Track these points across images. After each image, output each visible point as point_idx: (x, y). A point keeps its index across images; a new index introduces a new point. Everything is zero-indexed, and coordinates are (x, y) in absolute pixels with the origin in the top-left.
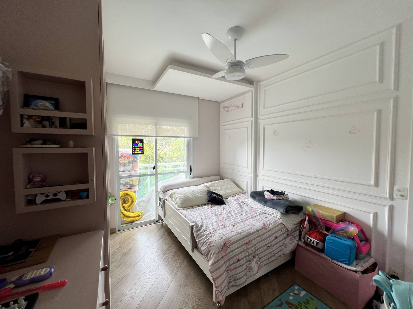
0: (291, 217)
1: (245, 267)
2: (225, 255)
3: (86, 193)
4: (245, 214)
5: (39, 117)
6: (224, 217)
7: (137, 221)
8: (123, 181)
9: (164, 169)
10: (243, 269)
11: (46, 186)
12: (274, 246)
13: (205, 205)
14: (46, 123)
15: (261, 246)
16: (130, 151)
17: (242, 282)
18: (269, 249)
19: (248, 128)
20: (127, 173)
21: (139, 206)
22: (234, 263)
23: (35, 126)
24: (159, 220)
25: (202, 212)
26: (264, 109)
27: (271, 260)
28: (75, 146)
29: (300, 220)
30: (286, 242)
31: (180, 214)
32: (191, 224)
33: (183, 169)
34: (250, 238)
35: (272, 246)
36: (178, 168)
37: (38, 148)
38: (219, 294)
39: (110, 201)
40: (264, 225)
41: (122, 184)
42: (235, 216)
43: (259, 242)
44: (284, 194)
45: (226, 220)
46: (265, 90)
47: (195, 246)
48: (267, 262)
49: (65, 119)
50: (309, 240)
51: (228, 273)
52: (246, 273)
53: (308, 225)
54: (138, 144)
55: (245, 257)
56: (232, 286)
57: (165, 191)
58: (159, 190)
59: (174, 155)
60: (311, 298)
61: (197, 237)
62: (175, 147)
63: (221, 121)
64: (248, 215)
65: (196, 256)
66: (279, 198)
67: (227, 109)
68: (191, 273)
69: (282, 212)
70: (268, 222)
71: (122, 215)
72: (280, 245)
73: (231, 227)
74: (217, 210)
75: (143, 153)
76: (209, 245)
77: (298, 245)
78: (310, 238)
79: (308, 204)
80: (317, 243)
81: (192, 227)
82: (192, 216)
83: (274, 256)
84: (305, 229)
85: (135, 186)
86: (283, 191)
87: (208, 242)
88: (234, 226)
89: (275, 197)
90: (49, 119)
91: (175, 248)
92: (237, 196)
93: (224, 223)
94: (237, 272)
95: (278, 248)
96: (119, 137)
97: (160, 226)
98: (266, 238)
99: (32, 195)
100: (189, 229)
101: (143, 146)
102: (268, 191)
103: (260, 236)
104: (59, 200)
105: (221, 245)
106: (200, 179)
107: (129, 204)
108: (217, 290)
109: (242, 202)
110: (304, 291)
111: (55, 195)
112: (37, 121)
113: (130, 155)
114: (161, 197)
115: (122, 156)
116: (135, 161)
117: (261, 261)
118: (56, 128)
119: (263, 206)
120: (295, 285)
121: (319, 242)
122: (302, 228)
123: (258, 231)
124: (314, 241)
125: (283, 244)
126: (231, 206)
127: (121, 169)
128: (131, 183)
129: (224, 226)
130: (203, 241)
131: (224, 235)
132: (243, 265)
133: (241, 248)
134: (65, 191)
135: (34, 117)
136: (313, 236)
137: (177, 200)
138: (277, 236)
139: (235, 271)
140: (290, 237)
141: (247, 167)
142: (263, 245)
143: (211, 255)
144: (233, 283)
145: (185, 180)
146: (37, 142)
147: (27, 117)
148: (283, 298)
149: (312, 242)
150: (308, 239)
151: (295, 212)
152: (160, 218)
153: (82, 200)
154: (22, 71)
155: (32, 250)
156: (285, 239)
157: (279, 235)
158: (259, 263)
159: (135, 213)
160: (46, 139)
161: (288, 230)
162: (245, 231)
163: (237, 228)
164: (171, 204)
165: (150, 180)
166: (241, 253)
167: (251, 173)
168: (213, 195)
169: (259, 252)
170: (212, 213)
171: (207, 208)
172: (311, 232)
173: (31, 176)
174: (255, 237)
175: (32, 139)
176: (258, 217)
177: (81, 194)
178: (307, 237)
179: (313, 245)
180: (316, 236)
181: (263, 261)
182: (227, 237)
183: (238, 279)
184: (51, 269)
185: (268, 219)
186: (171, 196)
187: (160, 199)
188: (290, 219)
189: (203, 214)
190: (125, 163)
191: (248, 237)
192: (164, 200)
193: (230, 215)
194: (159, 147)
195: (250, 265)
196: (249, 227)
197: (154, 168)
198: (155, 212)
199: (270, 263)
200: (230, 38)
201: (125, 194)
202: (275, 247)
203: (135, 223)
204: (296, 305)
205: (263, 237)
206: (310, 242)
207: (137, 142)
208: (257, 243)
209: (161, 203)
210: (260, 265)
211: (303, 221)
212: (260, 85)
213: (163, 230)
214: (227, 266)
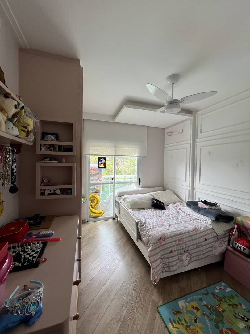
0: (222, 224)
1: (177, 258)
2: (161, 246)
3: (70, 191)
4: (180, 218)
5: (48, 145)
6: (163, 219)
7: (100, 216)
8: (91, 187)
9: (121, 180)
10: (175, 260)
11: (50, 185)
12: (203, 246)
13: (149, 208)
14: (52, 148)
15: (191, 244)
16: (97, 166)
17: (175, 269)
18: (199, 247)
19: (187, 149)
20: (94, 182)
21: (102, 206)
22: (168, 253)
23: (47, 150)
24: (115, 217)
25: (146, 214)
26: (201, 133)
27: (200, 257)
28: (66, 162)
29: (230, 228)
30: (215, 245)
31: (130, 213)
32: (137, 221)
33: (135, 181)
34: (182, 236)
35: (202, 246)
36: (131, 180)
37: (48, 163)
38: (155, 274)
39: (83, 200)
40: (195, 228)
41: (91, 189)
42: (172, 219)
43: (190, 241)
44: (216, 205)
45: (164, 221)
46: (202, 118)
47: (139, 237)
48: (197, 258)
49: (61, 146)
50: (237, 245)
51: (163, 260)
52: (178, 263)
53: (237, 233)
54: (102, 161)
55: (177, 250)
56: (166, 271)
57: (120, 196)
58: (116, 195)
59: (129, 170)
60: (236, 295)
61: (140, 231)
62: (130, 163)
63: (165, 143)
64: (183, 219)
65: (139, 245)
66: (211, 207)
67: (170, 133)
68: (136, 258)
69: (213, 219)
70: (200, 226)
71: (90, 212)
72: (209, 246)
73: (168, 227)
74: (158, 213)
75: (105, 168)
76: (149, 237)
77: (227, 249)
78: (238, 244)
79: (239, 215)
80: (244, 249)
81: (137, 223)
82: (138, 215)
83: (203, 254)
84: (234, 236)
85: (99, 191)
86: (216, 203)
87: (148, 235)
88: (170, 226)
89: (207, 207)
90: (53, 146)
91: (125, 239)
92: (176, 204)
93: (163, 223)
94: (170, 261)
95: (207, 248)
96: (90, 156)
97: (116, 222)
98: (196, 239)
99: (43, 189)
100: (135, 224)
101: (106, 162)
102: (202, 201)
103: (191, 236)
104: (56, 194)
105: (158, 238)
106: (147, 189)
107: (95, 203)
108: (154, 270)
109: (180, 209)
110: (229, 288)
111: (54, 191)
112: (48, 147)
113: (97, 169)
114: (117, 200)
115: (91, 169)
116: (100, 173)
117: (191, 256)
118: (57, 151)
119: (197, 213)
120: (221, 282)
121: (246, 248)
122: (231, 235)
123: (189, 232)
124: (241, 247)
125: (213, 246)
126: (170, 211)
127: (91, 178)
128: (97, 188)
129: (162, 225)
130: (144, 234)
131: (161, 231)
132: (175, 256)
133: (174, 243)
134: (60, 189)
135: (46, 145)
136: (240, 243)
137: (128, 203)
138: (207, 238)
139: (168, 260)
140: (220, 241)
141: (186, 181)
142: (193, 243)
143: (150, 245)
144: (166, 269)
145: (136, 189)
146: (47, 159)
147: (43, 145)
148: (210, 289)
149: (239, 248)
150: (235, 245)
151: (226, 221)
152: (116, 216)
153: (68, 195)
154: (42, 120)
155: (42, 221)
156: (214, 242)
157: (208, 238)
158: (189, 258)
159: (99, 211)
160: (52, 158)
161: (218, 235)
162: (178, 231)
163: (172, 228)
164: (124, 206)
165: (110, 187)
166: (174, 246)
167: (189, 186)
168: (156, 202)
169: (190, 248)
170: (154, 215)
171: (150, 211)
172: (239, 239)
173: (43, 179)
174: (187, 236)
175: (44, 157)
176: (192, 222)
177: (68, 191)
178: (235, 243)
179: (240, 250)
180: (243, 243)
181: (193, 257)
182: (163, 233)
183: (170, 267)
184: (52, 232)
185: (200, 224)
186: (124, 200)
187: (116, 202)
188: (220, 226)
189: (146, 215)
190: (93, 174)
191: (181, 236)
192: (119, 203)
193: (168, 218)
194: (118, 163)
195: (181, 258)
196: (182, 228)
197: (113, 179)
198: (112, 211)
199: (199, 259)
200: (169, 82)
201: (92, 196)
202: (205, 247)
203: (99, 217)
204: (221, 298)
205: (194, 237)
206: (237, 247)
207: (101, 159)
208: (188, 241)
209: (117, 205)
210: (190, 259)
211: (232, 229)
212: (198, 114)
213: (118, 225)
214: (162, 254)
